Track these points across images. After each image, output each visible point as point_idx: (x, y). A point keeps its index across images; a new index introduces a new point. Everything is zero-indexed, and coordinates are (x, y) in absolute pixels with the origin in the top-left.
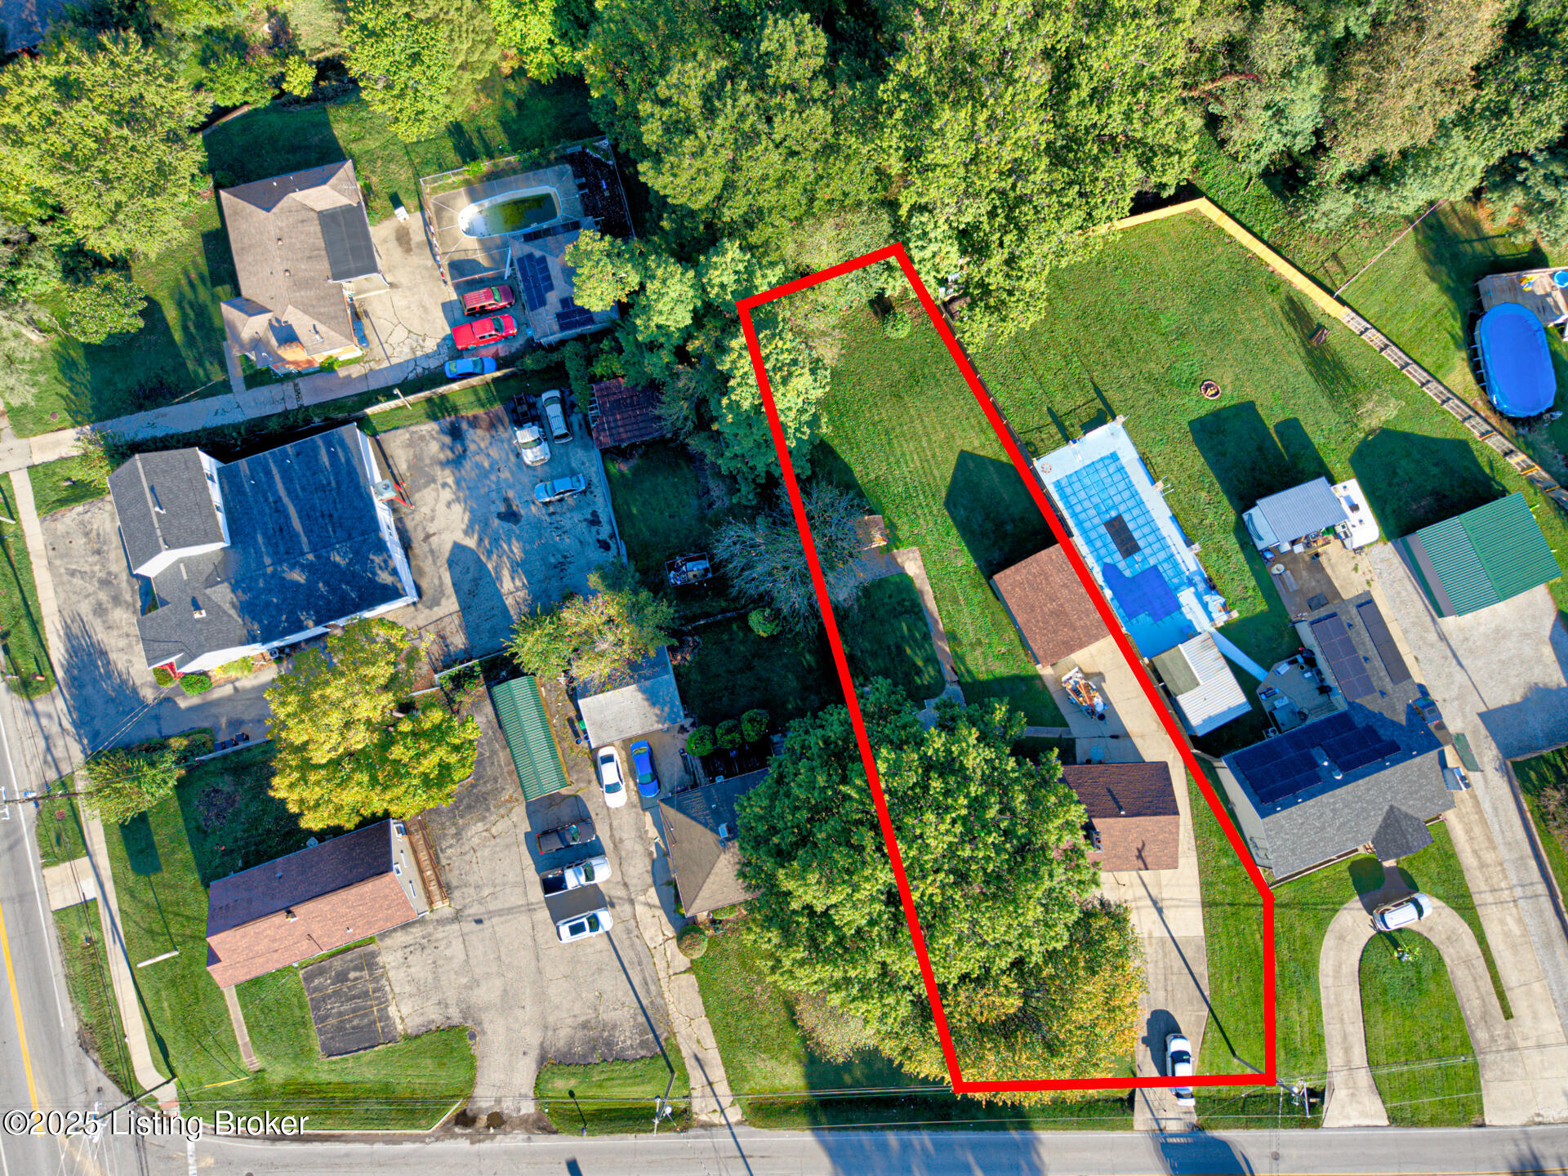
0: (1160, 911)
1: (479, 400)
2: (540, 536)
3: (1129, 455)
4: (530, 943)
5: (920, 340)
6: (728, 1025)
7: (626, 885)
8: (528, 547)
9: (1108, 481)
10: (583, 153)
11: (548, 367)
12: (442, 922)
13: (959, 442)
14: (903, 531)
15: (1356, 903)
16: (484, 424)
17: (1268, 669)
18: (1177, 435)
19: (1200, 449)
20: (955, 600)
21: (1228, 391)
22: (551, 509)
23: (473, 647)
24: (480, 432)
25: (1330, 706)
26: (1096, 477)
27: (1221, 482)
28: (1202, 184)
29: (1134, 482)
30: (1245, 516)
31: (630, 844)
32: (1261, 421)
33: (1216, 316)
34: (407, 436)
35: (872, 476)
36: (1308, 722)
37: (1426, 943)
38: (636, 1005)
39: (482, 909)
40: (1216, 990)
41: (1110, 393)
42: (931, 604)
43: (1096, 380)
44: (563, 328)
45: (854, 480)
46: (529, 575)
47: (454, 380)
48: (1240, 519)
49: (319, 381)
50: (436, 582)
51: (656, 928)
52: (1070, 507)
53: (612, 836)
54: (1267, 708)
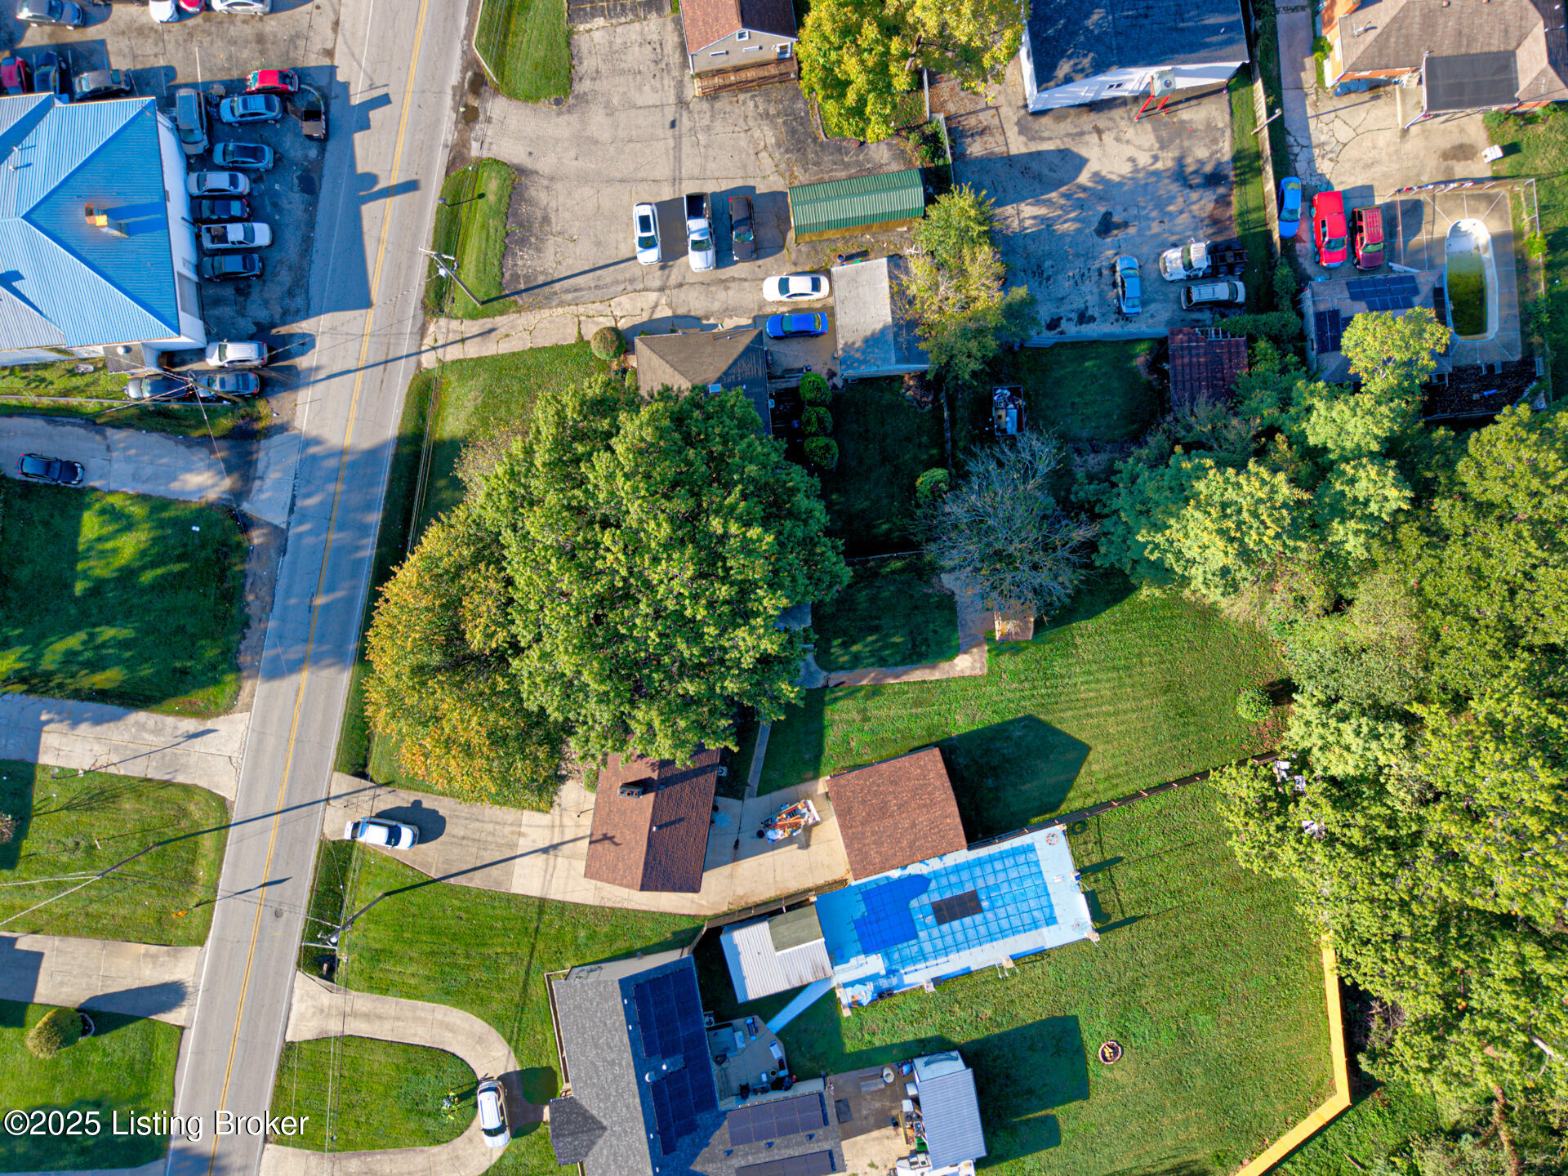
0: (545, 850)
1: (1248, 212)
2: (1077, 255)
3: (1050, 938)
4: (640, 175)
5: (1231, 728)
6: (517, 369)
7: (680, 285)
8: (1068, 240)
9: (1024, 907)
10: (1532, 377)
11: (1276, 294)
12: (680, 86)
13: (1100, 748)
14: (1007, 662)
15: (513, 1066)
16: (1218, 213)
17: (780, 1034)
18: (1063, 999)
19: (1042, 1022)
20: (918, 703)
21: (1105, 1073)
22: (1106, 272)
23: (966, 163)
24: (1211, 206)
25: (726, 1093)
26: (1031, 894)
27: (1000, 1037)
28: (1366, 1106)
29: (1017, 937)
30: (955, 1054)
31: (722, 298)
32: (1063, 1102)
33: (1199, 1083)
34: (1220, 125)
35: (1078, 641)
36: (714, 1065)
37: (458, 1131)
38: (556, 276)
39: (684, 130)
40: (453, 889)
41: (1128, 934)
42: (918, 675)
43: (1146, 921)
44: (1320, 317)
45: (1077, 620)
46: (1035, 236)
47: (1278, 186)
48: (955, 1047)
49: (1303, 35)
50: (1046, 134)
51: (629, 310)
52: (1002, 856)
53: (734, 279)
54: (737, 1022)
